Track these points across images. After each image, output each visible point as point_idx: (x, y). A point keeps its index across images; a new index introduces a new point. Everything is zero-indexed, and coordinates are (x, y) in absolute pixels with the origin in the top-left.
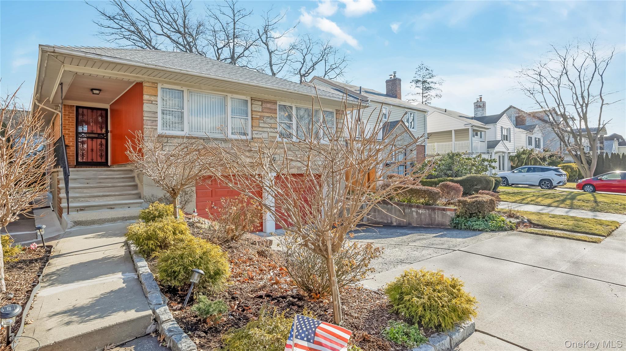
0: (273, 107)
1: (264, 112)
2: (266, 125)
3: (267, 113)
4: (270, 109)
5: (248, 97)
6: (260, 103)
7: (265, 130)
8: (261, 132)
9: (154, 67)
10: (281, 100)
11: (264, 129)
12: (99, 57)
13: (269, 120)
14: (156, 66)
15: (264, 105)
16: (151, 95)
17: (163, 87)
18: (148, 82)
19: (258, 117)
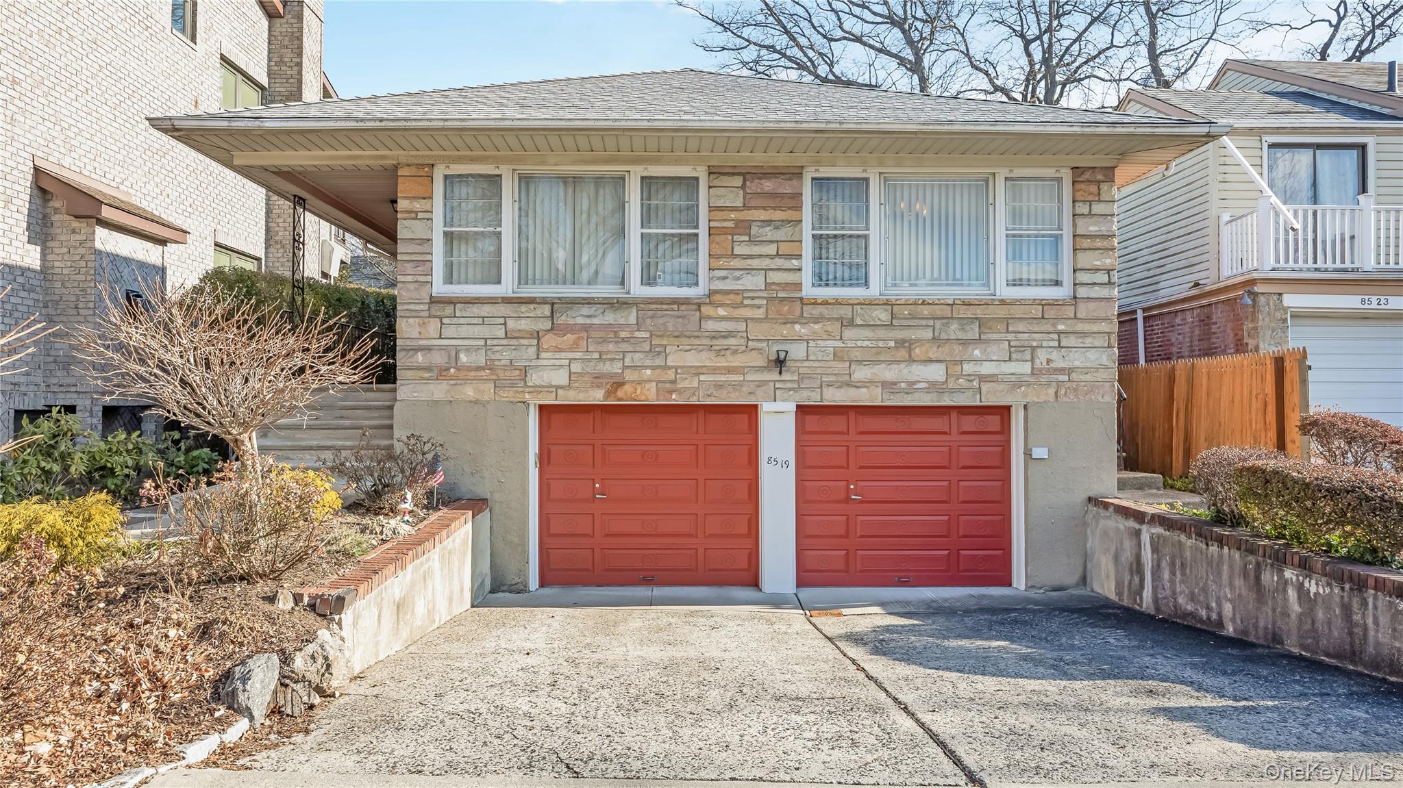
0: (787, 188)
1: (750, 208)
2: (756, 250)
3: (764, 208)
4: (773, 195)
5: (699, 168)
6: (738, 181)
7: (755, 263)
8: (737, 273)
9: (378, 124)
10: (818, 163)
11: (749, 262)
12: (257, 123)
13: (768, 233)
14: (381, 121)
15: (752, 187)
16: (414, 197)
17: (448, 172)
18: (408, 165)
19: (731, 224)
